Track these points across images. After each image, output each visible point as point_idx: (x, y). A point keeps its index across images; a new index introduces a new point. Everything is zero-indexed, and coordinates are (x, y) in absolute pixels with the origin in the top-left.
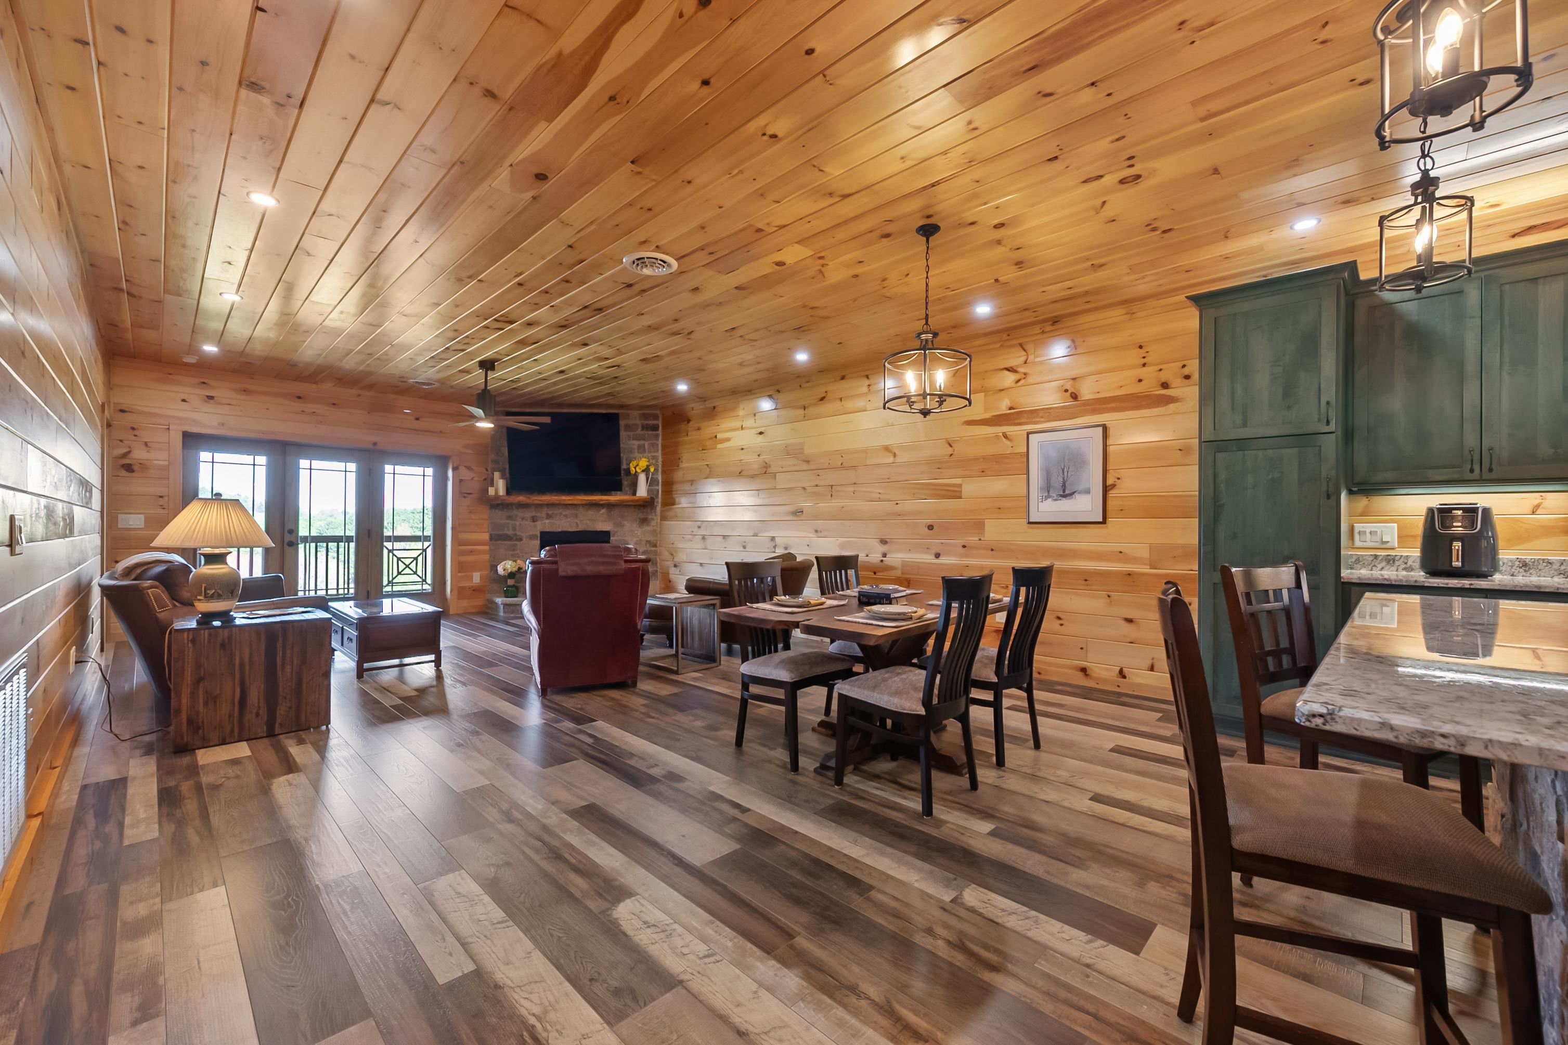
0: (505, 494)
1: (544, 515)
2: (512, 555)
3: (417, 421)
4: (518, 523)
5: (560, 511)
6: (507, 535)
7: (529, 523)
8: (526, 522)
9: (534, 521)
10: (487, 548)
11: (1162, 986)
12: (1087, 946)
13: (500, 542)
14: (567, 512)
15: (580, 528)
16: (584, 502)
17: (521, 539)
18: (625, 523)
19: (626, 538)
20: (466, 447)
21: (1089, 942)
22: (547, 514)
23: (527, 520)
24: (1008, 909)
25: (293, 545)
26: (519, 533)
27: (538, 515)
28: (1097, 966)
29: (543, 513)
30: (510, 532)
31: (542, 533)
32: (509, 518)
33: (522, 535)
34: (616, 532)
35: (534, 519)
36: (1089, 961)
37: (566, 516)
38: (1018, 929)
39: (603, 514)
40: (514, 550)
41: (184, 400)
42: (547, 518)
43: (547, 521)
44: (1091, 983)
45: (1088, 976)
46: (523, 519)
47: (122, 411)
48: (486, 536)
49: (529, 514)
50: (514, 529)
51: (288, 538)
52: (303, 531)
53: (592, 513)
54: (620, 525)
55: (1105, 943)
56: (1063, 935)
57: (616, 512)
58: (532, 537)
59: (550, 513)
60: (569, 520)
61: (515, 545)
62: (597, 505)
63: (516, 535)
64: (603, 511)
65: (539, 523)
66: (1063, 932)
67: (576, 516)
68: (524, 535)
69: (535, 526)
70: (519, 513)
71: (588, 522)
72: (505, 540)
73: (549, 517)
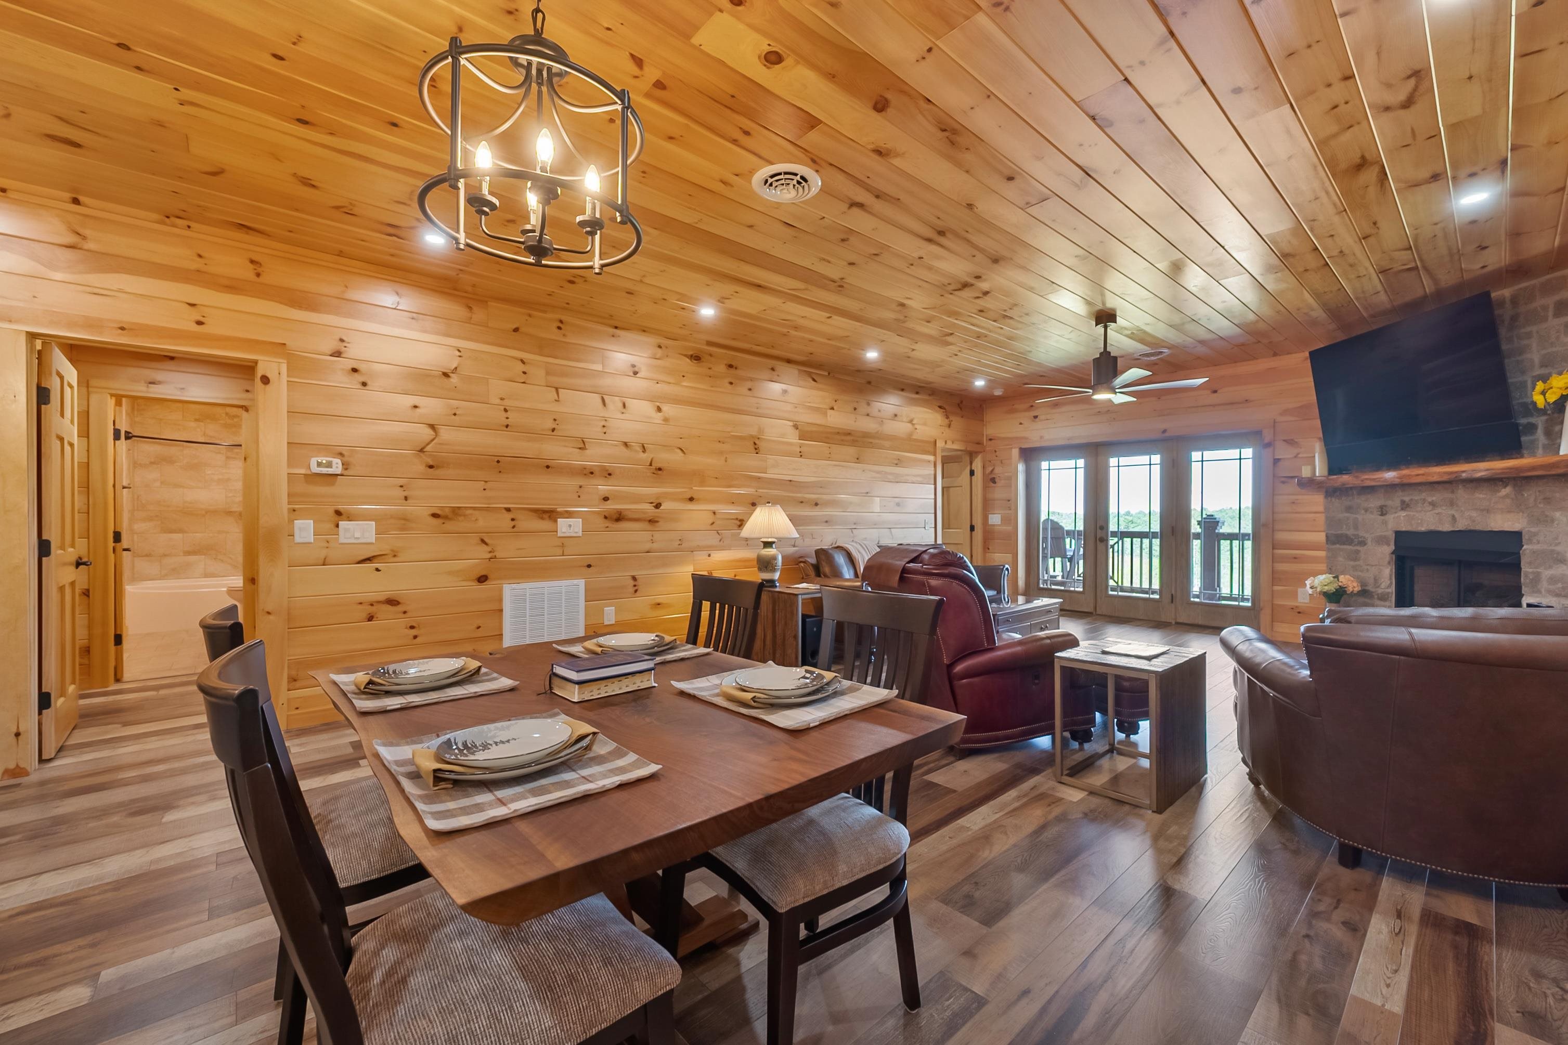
0: (1326, 473)
1: (1397, 503)
2: (1353, 567)
3: (1216, 394)
4: (1360, 517)
5: (1424, 495)
6: (1346, 536)
7: (1374, 517)
8: (1372, 516)
9: (1382, 515)
10: (1322, 554)
13: (1338, 546)
14: (1435, 497)
15: (1461, 525)
16: (1445, 478)
17: (1363, 543)
18: (1558, 514)
19: (1558, 548)
20: (1285, 412)
22: (1403, 502)
23: (1372, 513)
25: (1104, 540)
26: (1362, 533)
27: (1390, 503)
29: (1395, 501)
30: (1351, 532)
31: (1398, 534)
32: (1349, 509)
33: (1367, 535)
34: (1535, 534)
35: (1383, 511)
37: (1433, 505)
39: (1507, 496)
40: (1355, 560)
41: (1021, 424)
42: (1402, 509)
43: (1403, 514)
46: (1366, 510)
47: (990, 440)
48: (1321, 537)
49: (1374, 502)
50: (1356, 527)
51: (1100, 534)
52: (1113, 527)
53: (1481, 496)
54: (1547, 521)
57: (1531, 494)
58: (1381, 540)
59: (1407, 499)
60: (1439, 510)
61: (1358, 552)
62: (1494, 481)
63: (1357, 536)
64: (1507, 491)
65: (1390, 517)
67: (1452, 504)
68: (1369, 537)
69: (1385, 523)
70: (1360, 501)
71: (1474, 514)
72: (1344, 544)
73: (1405, 506)
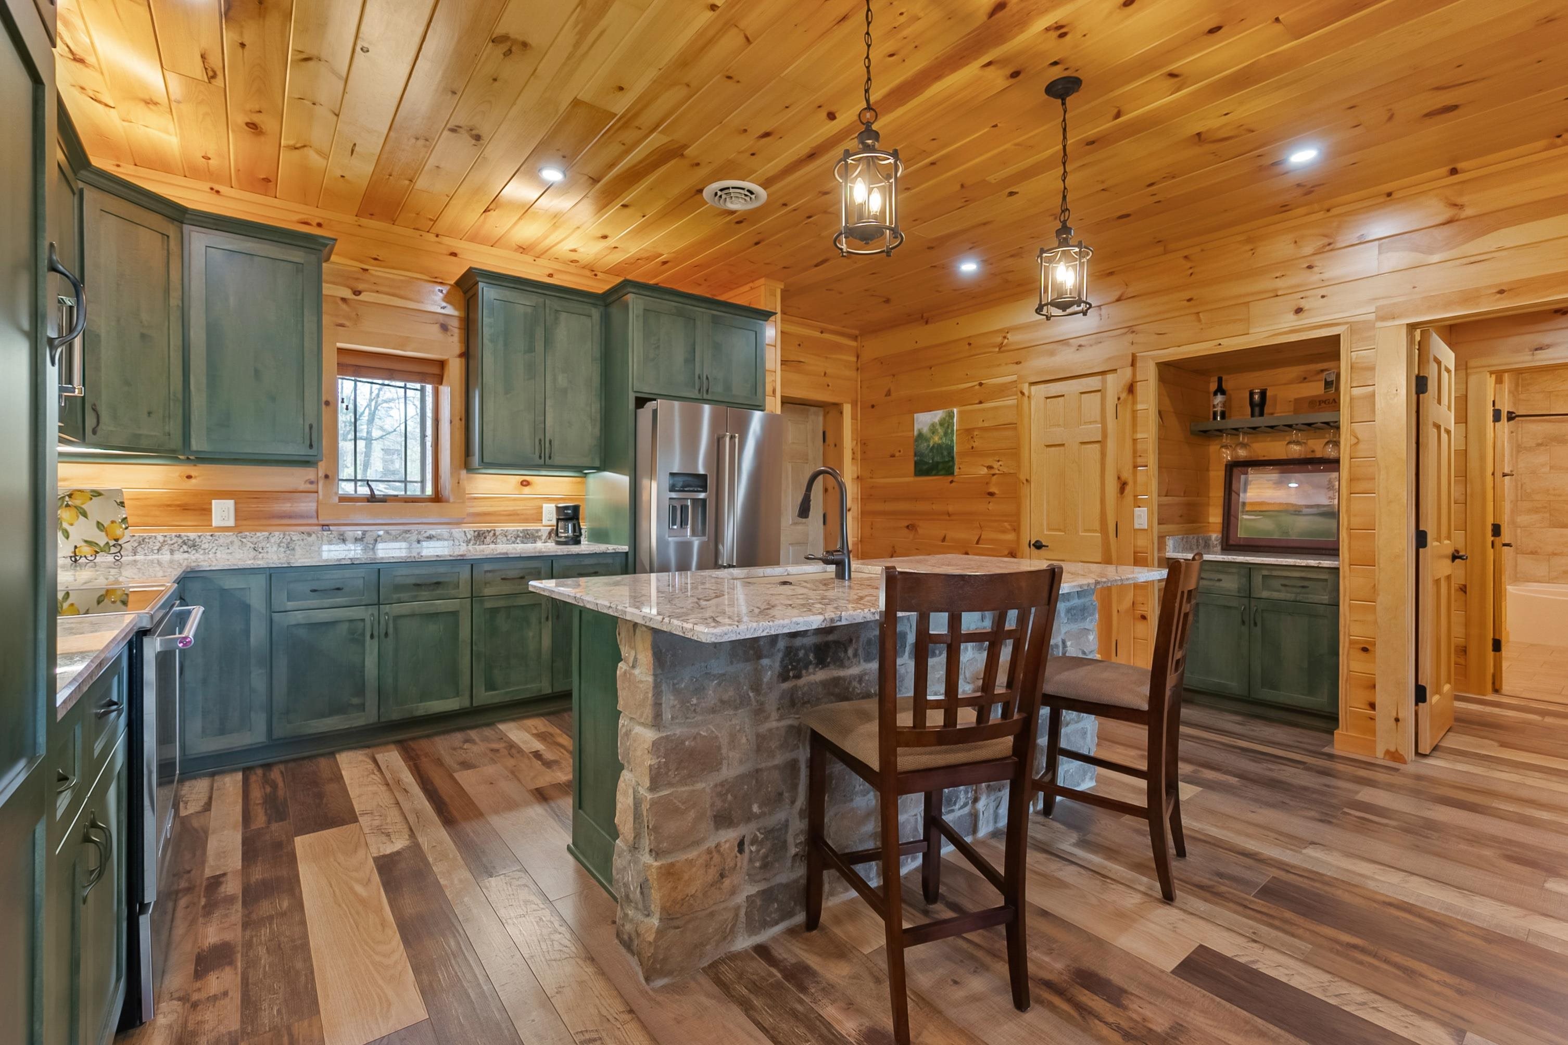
11: (1183, 920)
12: (1257, 958)
21: (1254, 962)
24: (1370, 1010)
28: (1246, 940)
36: (1254, 945)
38: (1345, 984)
44: (1251, 928)
45: (1254, 933)
55: (1235, 958)
56: (1287, 972)
66: (1287, 975)
